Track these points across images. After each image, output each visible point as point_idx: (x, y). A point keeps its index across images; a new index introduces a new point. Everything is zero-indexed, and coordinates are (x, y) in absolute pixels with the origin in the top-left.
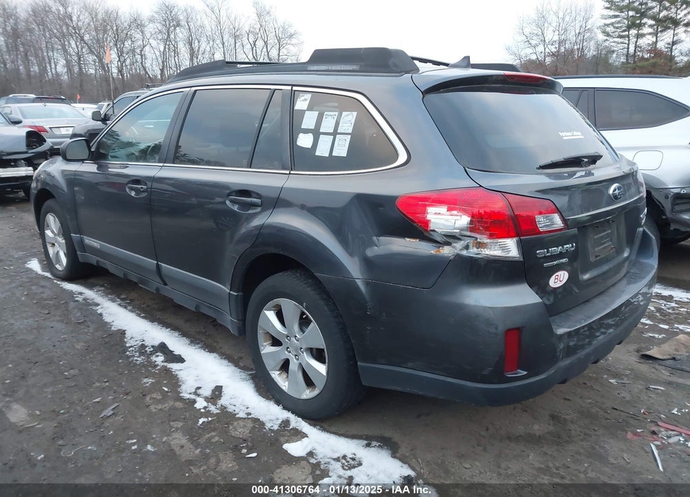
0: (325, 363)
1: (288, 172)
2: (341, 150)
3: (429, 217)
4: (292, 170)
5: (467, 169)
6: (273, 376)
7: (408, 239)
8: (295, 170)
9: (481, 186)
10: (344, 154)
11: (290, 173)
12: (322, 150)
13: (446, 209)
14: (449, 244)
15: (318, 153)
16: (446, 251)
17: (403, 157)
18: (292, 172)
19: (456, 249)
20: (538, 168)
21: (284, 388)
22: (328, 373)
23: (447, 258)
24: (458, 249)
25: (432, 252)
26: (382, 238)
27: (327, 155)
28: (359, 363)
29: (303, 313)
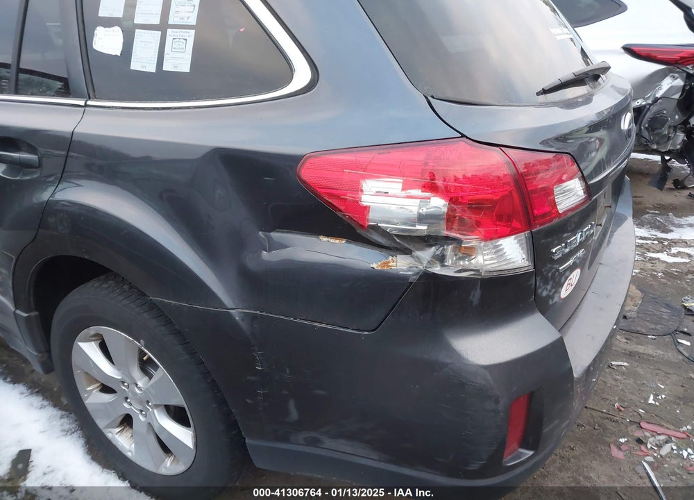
0: (190, 427)
1: (82, 103)
2: (179, 60)
3: (366, 200)
4: (90, 98)
5: (430, 99)
6: (109, 436)
7: (325, 239)
8: (96, 98)
9: (463, 136)
10: (186, 68)
11: (86, 105)
12: (144, 60)
13: (400, 186)
14: (407, 252)
15: (135, 65)
16: (401, 264)
17: (302, 75)
18: (89, 103)
19: (421, 263)
20: (538, 94)
21: (129, 455)
22: (196, 444)
23: (403, 279)
24: (425, 263)
25: (374, 266)
26: (276, 235)
27: (152, 68)
28: (246, 441)
29: (142, 354)
